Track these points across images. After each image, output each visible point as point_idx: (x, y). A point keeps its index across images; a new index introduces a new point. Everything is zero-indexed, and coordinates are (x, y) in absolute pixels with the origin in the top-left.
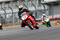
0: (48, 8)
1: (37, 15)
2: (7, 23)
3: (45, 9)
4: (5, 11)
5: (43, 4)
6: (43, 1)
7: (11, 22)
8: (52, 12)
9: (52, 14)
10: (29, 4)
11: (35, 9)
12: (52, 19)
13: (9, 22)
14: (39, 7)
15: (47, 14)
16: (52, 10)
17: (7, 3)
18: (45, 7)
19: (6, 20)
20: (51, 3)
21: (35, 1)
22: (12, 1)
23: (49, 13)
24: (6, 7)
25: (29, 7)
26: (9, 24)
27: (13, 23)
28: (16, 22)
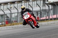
0: (52, 8)
1: (42, 14)
2: (13, 22)
3: (49, 9)
4: (11, 11)
5: (47, 4)
6: (47, 1)
7: (16, 21)
8: (56, 11)
9: (56, 13)
10: (34, 4)
11: (40, 9)
12: (56, 18)
13: (15, 21)
14: (44, 7)
15: (51, 13)
16: (56, 10)
17: (12, 3)
18: (49, 7)
19: (12, 19)
20: (55, 3)
21: (40, 1)
22: (17, 1)
23: (53, 13)
24: (11, 7)
25: (34, 7)
26: (15, 23)
27: (19, 22)
28: (21, 21)
